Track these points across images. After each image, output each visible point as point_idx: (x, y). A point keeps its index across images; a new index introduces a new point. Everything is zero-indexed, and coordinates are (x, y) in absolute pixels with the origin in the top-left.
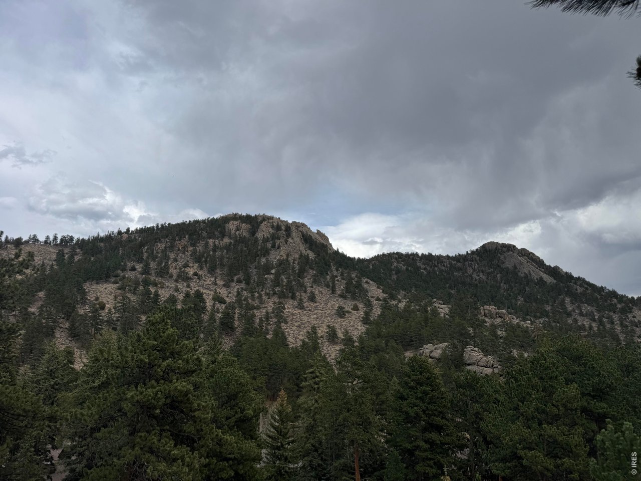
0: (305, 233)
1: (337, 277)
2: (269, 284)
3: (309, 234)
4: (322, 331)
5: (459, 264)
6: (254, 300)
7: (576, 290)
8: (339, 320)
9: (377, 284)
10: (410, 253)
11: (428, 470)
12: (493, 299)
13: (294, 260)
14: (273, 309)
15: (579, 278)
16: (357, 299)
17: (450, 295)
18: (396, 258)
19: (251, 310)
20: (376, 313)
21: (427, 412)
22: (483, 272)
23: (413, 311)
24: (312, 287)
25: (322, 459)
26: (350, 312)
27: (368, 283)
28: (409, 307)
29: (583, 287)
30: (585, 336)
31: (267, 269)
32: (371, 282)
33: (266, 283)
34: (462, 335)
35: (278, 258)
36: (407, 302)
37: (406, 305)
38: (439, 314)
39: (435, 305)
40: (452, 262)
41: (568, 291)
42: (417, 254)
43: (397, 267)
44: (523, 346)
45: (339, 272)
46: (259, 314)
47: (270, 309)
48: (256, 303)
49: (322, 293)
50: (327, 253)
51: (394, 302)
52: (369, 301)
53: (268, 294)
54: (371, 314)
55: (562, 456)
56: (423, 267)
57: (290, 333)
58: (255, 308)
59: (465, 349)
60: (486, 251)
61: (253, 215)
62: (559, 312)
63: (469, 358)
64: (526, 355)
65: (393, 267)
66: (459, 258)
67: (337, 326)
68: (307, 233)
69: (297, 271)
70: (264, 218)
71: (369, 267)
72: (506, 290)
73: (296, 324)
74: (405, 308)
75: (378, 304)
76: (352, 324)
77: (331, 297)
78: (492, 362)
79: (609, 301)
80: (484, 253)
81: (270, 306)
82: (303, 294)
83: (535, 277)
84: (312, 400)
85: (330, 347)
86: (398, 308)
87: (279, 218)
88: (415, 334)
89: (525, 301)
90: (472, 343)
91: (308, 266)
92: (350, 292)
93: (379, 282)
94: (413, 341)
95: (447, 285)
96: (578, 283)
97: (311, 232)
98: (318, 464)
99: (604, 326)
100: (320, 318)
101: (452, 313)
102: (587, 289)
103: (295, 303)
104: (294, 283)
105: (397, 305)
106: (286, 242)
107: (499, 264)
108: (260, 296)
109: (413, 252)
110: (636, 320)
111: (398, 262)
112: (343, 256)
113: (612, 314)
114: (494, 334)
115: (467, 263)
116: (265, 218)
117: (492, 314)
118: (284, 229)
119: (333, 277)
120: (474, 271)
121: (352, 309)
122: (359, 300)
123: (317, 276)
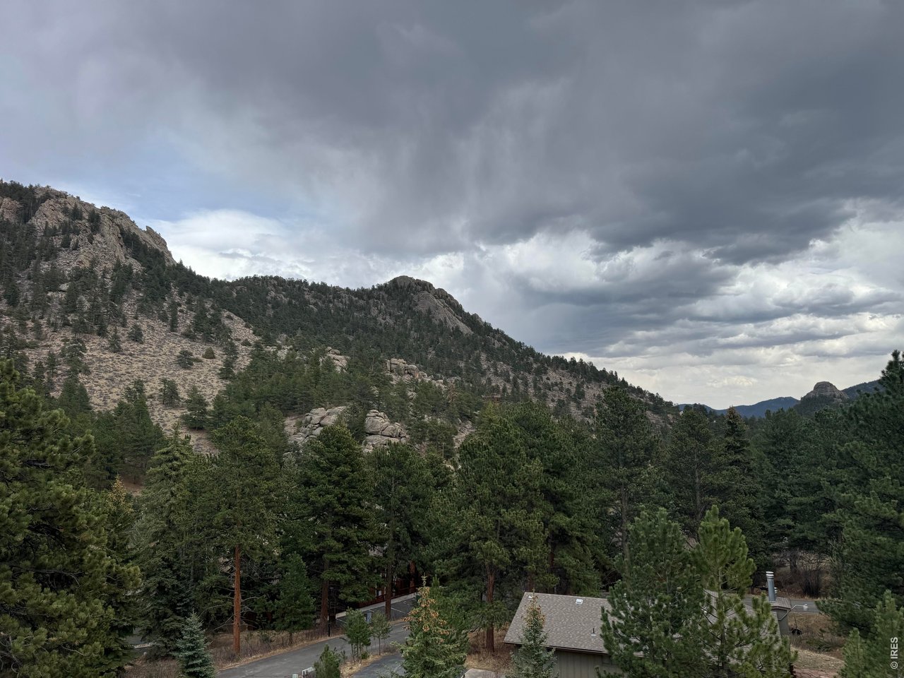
0: (125, 229)
1: (180, 305)
2: (56, 308)
3: (133, 231)
4: (153, 387)
5: (361, 302)
6: (25, 333)
7: (494, 344)
8: (182, 372)
9: (245, 321)
10: (295, 280)
11: (339, 576)
12: (399, 351)
13: (105, 271)
14: (63, 349)
15: (497, 331)
16: (212, 342)
17: (346, 342)
18: (274, 285)
19: (18, 349)
20: (242, 363)
21: (343, 500)
22: (390, 315)
23: (299, 363)
24: (136, 318)
25: (178, 578)
26: (201, 361)
27: (232, 319)
28: (293, 356)
29: (501, 342)
30: (498, 399)
31: (53, 281)
32: (236, 318)
33: (49, 306)
34: (363, 395)
35: (74, 265)
36: (291, 349)
37: (288, 354)
38: (334, 367)
39: (330, 355)
40: (353, 298)
41: (485, 345)
42: (306, 283)
43: (275, 298)
44: (435, 411)
45: (183, 297)
46: (34, 357)
47: (56, 350)
48: (30, 337)
49: (153, 329)
50: (164, 266)
51: (271, 349)
52: (232, 345)
53: (50, 324)
54: (234, 365)
55: (518, 545)
56: (313, 301)
57: (94, 390)
58: (27, 347)
59: (368, 415)
60: (397, 288)
61: (26, 185)
62: (473, 370)
63: (371, 426)
64: (439, 421)
65: (269, 298)
66: (361, 294)
67: (178, 381)
68: (129, 229)
69: (110, 291)
70: (47, 193)
71: (232, 294)
72: (416, 340)
73: (106, 376)
74: (287, 358)
75: (246, 350)
76: (202, 378)
77: (169, 336)
78: (399, 431)
79: (525, 360)
80: (394, 290)
81: (57, 344)
82: (120, 329)
83: (451, 325)
84: (166, 493)
85: (166, 412)
86: (276, 357)
87: (78, 198)
88: (300, 395)
89: (437, 355)
90: (375, 406)
91: (131, 284)
92: (202, 331)
93: (249, 319)
94: (296, 404)
95: (344, 329)
96: (497, 336)
97: (136, 228)
98: (173, 586)
99: (518, 388)
100: (149, 367)
101: (350, 367)
102: (505, 344)
103: (105, 342)
104: (103, 310)
105: (275, 353)
106: (91, 240)
107: (411, 305)
108: (38, 328)
109: (300, 279)
110: (550, 382)
111: (277, 292)
112: (190, 274)
113: (527, 374)
114: (404, 395)
115: (371, 301)
116: (49, 195)
117: (401, 370)
118: (87, 218)
119: (174, 306)
120: (380, 313)
121: (204, 357)
122: (216, 344)
123: (147, 301)
